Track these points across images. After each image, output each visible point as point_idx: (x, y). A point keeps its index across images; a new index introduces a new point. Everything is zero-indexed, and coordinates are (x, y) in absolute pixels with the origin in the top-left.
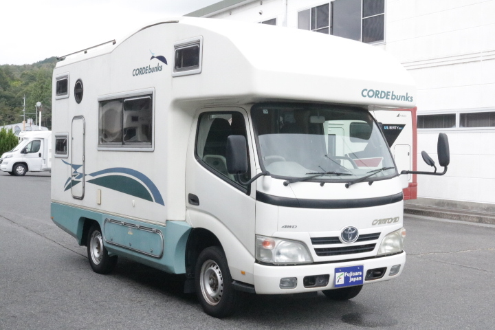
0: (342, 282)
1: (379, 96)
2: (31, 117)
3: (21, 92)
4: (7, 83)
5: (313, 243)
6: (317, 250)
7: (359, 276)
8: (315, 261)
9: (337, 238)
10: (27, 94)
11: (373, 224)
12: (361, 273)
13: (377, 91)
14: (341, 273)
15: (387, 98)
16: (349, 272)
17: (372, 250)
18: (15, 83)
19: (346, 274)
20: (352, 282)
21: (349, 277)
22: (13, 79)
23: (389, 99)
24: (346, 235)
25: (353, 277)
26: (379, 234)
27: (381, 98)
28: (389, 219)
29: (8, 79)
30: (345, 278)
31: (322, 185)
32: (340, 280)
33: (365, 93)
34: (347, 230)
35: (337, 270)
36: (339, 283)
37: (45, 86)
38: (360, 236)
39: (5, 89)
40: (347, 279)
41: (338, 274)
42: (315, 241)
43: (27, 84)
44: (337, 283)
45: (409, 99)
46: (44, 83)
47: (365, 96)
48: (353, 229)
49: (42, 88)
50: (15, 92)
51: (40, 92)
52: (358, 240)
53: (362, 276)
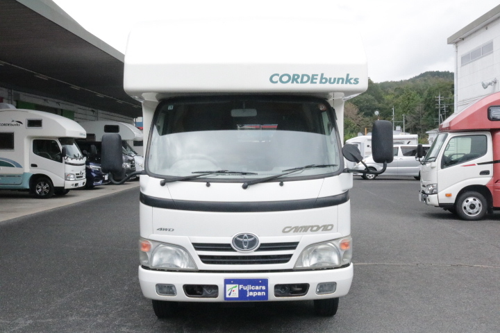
0: (235, 294)
1: (299, 80)
2: (399, 124)
3: (392, 104)
4: (382, 97)
5: (197, 249)
6: (201, 257)
7: (261, 291)
8: (200, 268)
9: (229, 245)
10: (396, 105)
11: (284, 231)
12: (264, 288)
13: (294, 75)
14: (234, 285)
15: (312, 82)
16: (245, 285)
17: (287, 261)
18: (388, 97)
19: (241, 286)
20: (251, 297)
21: (246, 291)
22: (387, 94)
23: (316, 83)
24: (238, 242)
25: (251, 291)
26: (297, 243)
27: (302, 82)
28: (312, 227)
29: (383, 94)
30: (239, 291)
31: (208, 185)
32: (233, 292)
33: (276, 79)
34: (241, 236)
35: (227, 282)
36: (231, 296)
37: (411, 97)
38: (262, 245)
39: (379, 102)
40: (242, 292)
41: (228, 286)
42: (198, 246)
43: (397, 97)
44: (227, 296)
45: (352, 81)
46: (410, 95)
47: (276, 82)
48: (250, 236)
49: (409, 99)
50: (387, 104)
51: (407, 103)
52: (259, 249)
53: (266, 291)
